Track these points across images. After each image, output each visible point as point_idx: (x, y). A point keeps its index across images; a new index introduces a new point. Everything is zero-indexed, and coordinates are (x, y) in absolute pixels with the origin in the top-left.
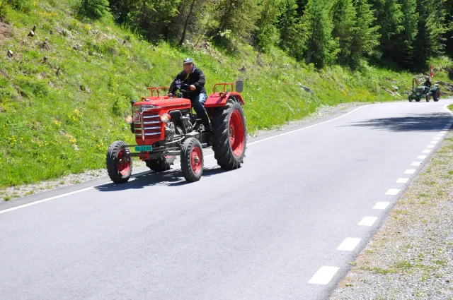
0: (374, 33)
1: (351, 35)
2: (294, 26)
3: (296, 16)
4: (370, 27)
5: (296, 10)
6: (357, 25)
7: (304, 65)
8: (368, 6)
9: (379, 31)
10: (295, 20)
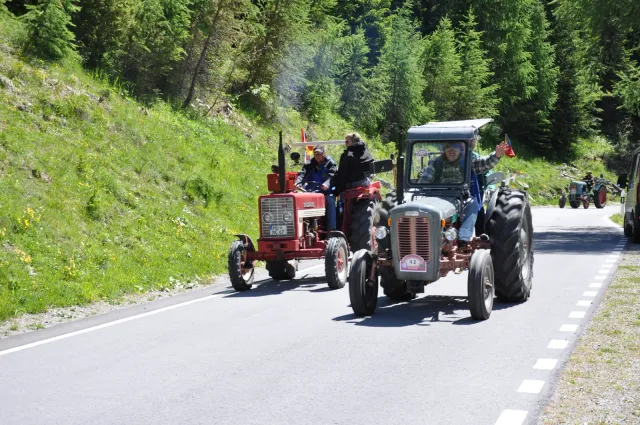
0: (489, 96)
1: (454, 99)
2: (363, 81)
3: (367, 66)
4: (484, 86)
5: (367, 55)
6: (462, 83)
7: (380, 144)
8: (479, 52)
9: (497, 93)
10: (365, 71)
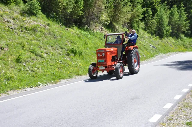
0: (187, 24)
1: (177, 25)
2: (150, 21)
3: (151, 17)
4: (185, 21)
5: (152, 14)
6: (179, 20)
7: (154, 37)
8: (184, 13)
9: (189, 23)
10: (151, 19)
